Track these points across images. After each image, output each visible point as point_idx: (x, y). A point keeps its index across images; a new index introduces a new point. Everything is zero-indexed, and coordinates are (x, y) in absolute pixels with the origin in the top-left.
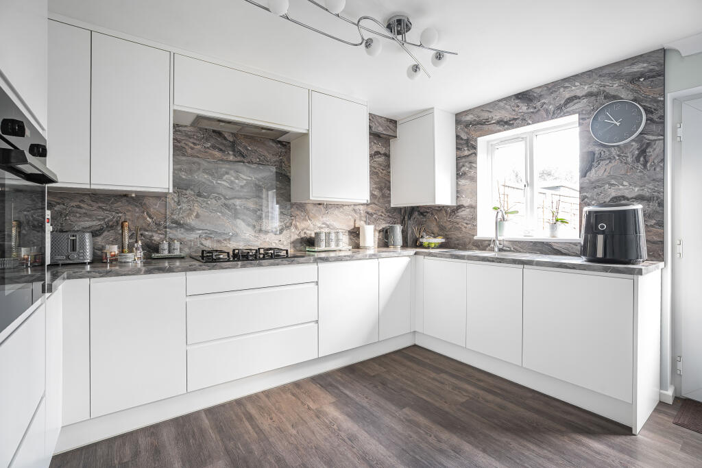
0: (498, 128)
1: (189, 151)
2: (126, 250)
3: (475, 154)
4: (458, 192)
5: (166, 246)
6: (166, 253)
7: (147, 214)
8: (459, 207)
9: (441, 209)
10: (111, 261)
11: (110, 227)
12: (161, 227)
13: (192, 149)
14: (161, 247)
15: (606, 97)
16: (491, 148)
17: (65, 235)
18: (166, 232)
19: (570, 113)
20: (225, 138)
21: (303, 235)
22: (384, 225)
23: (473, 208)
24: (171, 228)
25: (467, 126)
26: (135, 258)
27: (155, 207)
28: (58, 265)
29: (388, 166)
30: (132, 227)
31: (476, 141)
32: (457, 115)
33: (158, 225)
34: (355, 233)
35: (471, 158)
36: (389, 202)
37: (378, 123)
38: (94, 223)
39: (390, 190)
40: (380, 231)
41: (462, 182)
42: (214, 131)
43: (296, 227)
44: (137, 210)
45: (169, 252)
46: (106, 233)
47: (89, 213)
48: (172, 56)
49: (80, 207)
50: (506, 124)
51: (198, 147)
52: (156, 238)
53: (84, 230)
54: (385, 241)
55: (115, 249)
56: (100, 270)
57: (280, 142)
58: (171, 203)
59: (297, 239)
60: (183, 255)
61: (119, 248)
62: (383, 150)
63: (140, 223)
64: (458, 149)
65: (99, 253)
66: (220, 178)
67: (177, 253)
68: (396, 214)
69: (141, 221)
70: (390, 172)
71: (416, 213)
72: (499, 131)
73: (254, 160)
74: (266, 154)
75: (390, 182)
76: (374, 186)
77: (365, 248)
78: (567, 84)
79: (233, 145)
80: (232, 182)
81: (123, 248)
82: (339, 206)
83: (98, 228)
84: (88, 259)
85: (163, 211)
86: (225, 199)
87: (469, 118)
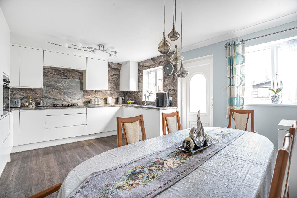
0: (147, 68)
1: (49, 76)
2: (30, 104)
3: (142, 75)
4: (139, 87)
5: (42, 103)
6: (42, 105)
7: (37, 94)
8: (139, 91)
9: (135, 92)
10: (26, 107)
11: (26, 98)
12: (41, 98)
13: (50, 75)
14: (41, 103)
15: (168, 62)
16: (148, 73)
17: (13, 100)
18: (42, 99)
19: (161, 65)
20: (61, 72)
21: (87, 100)
22: (117, 97)
23: (142, 92)
24: (44, 98)
25: (141, 67)
26: (33, 106)
27: (39, 92)
28: (11, 107)
29: (119, 78)
30: (32, 98)
31: (143, 71)
32: (139, 63)
33: (40, 97)
34: (106, 100)
35: (142, 76)
36: (119, 90)
37: (114, 65)
38: (21, 97)
39: (119, 86)
40: (115, 99)
41: (140, 84)
42: (57, 70)
43: (85, 98)
44: (34, 93)
45: (43, 104)
46: (24, 99)
47: (19, 94)
48: (43, 51)
49: (17, 92)
50: (149, 67)
51: (52, 74)
52: (39, 101)
53: (18, 98)
54: (117, 102)
55: (27, 104)
56: (23, 108)
57: (79, 72)
58: (44, 91)
59: (85, 101)
60: (47, 105)
61: (28, 103)
62: (117, 73)
63: (34, 97)
64: (139, 73)
65: (23, 105)
66: (59, 83)
67: (45, 105)
68: (122, 94)
69: (35, 96)
70: (119, 80)
71: (129, 93)
72: (148, 69)
73: (70, 78)
74: (74, 76)
75: (119, 83)
76: (113, 85)
77: (108, 104)
78: (161, 57)
79: (64, 74)
80: (63, 84)
81: (29, 103)
82: (100, 91)
83: (22, 98)
84: (19, 106)
85: (41, 93)
86: (61, 89)
87: (141, 64)
